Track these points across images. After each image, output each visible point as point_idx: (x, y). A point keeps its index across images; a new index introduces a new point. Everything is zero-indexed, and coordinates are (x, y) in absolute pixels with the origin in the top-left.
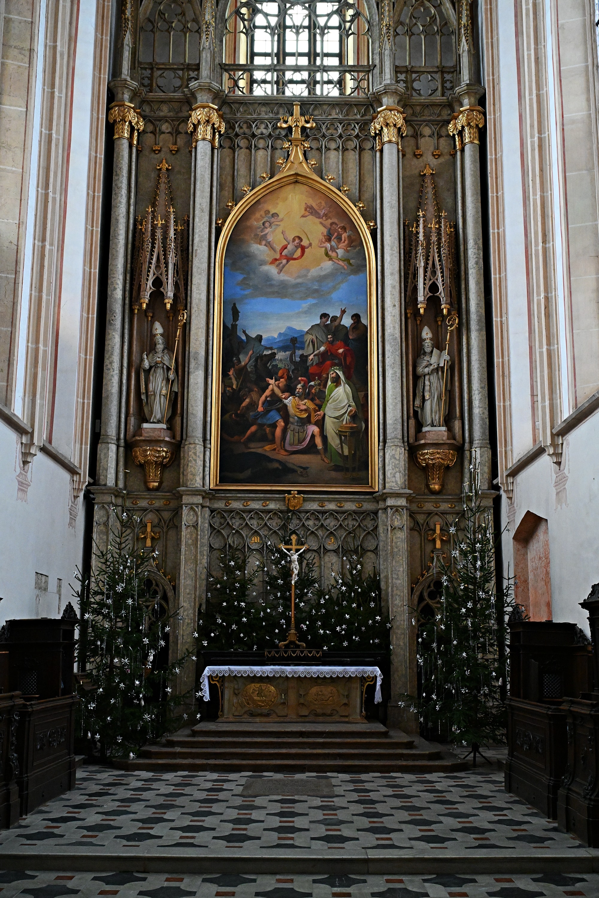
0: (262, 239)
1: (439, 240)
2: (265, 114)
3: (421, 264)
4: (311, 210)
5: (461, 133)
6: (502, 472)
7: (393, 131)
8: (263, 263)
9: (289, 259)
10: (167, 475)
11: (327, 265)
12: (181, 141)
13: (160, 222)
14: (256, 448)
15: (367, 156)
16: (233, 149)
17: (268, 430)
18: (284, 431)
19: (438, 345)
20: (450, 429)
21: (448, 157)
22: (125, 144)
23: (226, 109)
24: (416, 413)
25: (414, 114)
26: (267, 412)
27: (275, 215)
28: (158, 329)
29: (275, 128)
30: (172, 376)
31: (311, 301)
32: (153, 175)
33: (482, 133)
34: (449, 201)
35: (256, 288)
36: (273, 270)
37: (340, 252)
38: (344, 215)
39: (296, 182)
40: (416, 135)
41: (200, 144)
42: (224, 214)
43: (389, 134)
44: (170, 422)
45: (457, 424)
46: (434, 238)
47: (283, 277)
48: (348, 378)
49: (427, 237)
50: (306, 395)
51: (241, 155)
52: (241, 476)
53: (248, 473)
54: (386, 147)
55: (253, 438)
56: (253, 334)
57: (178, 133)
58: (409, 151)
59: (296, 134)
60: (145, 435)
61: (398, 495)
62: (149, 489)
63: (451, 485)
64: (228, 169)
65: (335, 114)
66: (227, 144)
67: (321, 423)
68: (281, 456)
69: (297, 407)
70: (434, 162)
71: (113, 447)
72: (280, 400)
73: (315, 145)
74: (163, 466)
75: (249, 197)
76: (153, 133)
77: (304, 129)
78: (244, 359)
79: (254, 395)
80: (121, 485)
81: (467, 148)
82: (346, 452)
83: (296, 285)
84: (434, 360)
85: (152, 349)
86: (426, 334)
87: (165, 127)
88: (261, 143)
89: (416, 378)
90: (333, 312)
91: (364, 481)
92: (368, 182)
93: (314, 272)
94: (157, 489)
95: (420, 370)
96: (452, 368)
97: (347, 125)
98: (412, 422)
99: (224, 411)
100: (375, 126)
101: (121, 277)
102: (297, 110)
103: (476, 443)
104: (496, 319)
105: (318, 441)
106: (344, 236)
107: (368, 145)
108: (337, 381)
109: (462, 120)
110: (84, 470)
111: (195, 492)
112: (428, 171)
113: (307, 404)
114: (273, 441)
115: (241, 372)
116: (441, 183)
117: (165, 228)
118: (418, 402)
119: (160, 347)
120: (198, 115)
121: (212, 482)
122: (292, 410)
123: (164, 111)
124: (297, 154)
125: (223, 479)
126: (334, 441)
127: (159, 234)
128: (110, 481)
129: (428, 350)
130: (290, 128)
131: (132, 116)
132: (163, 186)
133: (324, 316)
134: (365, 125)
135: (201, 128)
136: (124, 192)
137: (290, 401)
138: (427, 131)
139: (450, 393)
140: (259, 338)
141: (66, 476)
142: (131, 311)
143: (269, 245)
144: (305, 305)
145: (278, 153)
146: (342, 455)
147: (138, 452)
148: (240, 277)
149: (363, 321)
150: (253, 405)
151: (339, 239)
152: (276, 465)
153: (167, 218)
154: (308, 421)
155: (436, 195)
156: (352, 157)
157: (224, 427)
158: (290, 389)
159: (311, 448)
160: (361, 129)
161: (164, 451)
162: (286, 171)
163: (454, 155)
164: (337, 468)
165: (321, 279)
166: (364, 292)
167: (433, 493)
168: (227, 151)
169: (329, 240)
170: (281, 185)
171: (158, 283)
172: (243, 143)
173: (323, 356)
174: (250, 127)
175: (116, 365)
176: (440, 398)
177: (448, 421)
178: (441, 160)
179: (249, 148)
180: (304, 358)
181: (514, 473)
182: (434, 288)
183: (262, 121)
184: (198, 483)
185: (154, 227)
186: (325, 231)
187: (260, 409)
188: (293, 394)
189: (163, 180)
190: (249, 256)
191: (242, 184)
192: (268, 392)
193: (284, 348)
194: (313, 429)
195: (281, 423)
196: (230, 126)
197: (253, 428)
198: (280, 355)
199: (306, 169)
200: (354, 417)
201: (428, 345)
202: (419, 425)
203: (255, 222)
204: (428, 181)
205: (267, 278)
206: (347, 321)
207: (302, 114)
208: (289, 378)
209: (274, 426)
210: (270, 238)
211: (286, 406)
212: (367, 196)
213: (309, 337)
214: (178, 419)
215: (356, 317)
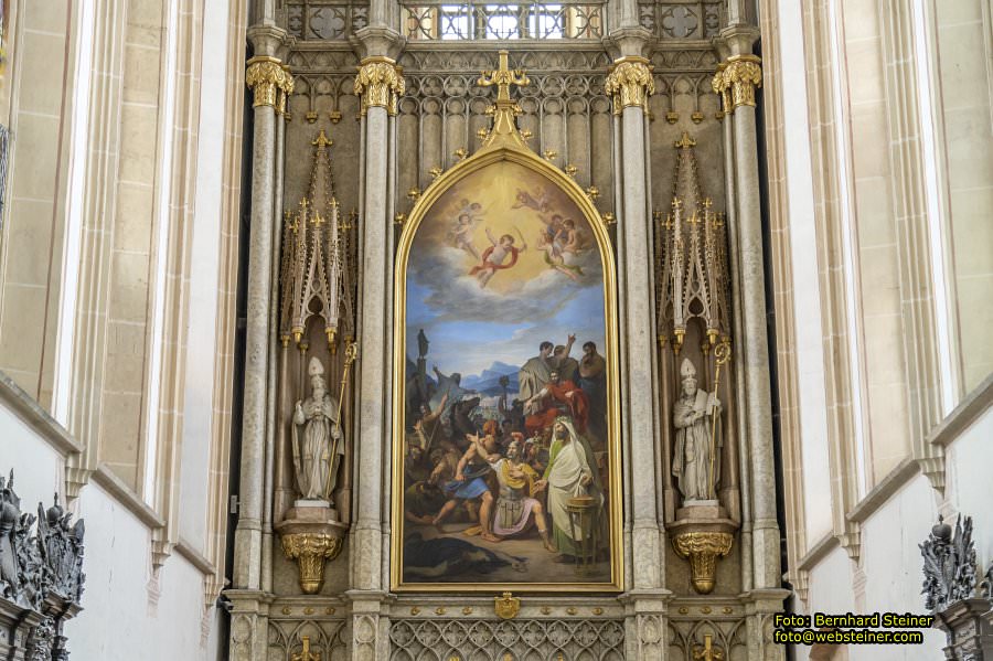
0: (457, 240)
1: (702, 239)
2: (457, 65)
3: (678, 273)
4: (525, 199)
5: (730, 90)
6: (794, 565)
7: (637, 90)
8: (459, 273)
9: (496, 267)
10: (331, 571)
11: (549, 276)
12: (345, 105)
13: (318, 221)
14: (454, 532)
15: (601, 121)
16: (416, 114)
17: (470, 507)
18: (493, 507)
19: (704, 384)
20: (722, 504)
21: (713, 122)
22: (269, 112)
23: (405, 61)
24: (675, 480)
25: (664, 63)
26: (468, 481)
27: (475, 206)
28: (317, 367)
29: (474, 85)
30: (336, 433)
31: (528, 325)
32: (307, 153)
33: (758, 93)
34: (716, 182)
35: (451, 308)
36: (473, 283)
37: (567, 256)
38: (570, 204)
39: (505, 160)
40: (669, 92)
41: (373, 113)
42: (406, 207)
43: (631, 95)
44: (334, 495)
45: (732, 495)
46: (695, 237)
47: (489, 292)
48: (580, 432)
49: (686, 235)
50: (524, 457)
51: (428, 123)
52: (433, 572)
53: (442, 568)
54: (627, 112)
55: (448, 518)
56: (448, 373)
57: (341, 94)
58: (658, 114)
59: (504, 95)
60: (301, 517)
61: (651, 597)
62: (305, 593)
63: (726, 581)
64: (410, 145)
65: (556, 65)
66: (407, 108)
67: (543, 497)
68: (489, 543)
69: (510, 474)
70: (693, 129)
71: (256, 535)
72: (486, 464)
73: (528, 107)
74: (325, 560)
75: (440, 182)
76: (307, 94)
77: (513, 87)
78: (436, 407)
79: (450, 458)
80: (267, 587)
81: (739, 112)
82: (579, 537)
83: (506, 304)
84: (698, 406)
85: (307, 394)
86: (688, 369)
87: (323, 86)
88: (455, 107)
89: (674, 430)
90: (560, 340)
91: (605, 576)
92: (603, 157)
93: (531, 285)
94: (317, 592)
95: (680, 420)
96: (724, 416)
97: (572, 79)
98: (670, 492)
99: (409, 481)
100: (611, 83)
101: (266, 298)
102: (504, 61)
103: (759, 522)
104: (781, 352)
105: (540, 521)
106: (572, 233)
107: (602, 107)
108: (564, 437)
109: (730, 73)
110: (219, 569)
111: (370, 597)
112: (686, 142)
113: (523, 469)
114: (477, 522)
115: (433, 427)
116: (704, 158)
117: (326, 227)
118: (677, 465)
119: (319, 392)
120: (369, 72)
121: (393, 582)
122: (502, 479)
123: (322, 64)
124: (504, 120)
125: (408, 577)
126: (562, 522)
127: (317, 236)
128: (253, 584)
129: (690, 391)
130: (495, 87)
131: (279, 76)
132: (321, 169)
133: (546, 345)
134: (597, 80)
135: (372, 91)
136: (268, 179)
137: (499, 466)
138: (683, 86)
139: (722, 451)
140: (457, 378)
141: (197, 577)
142: (280, 342)
143: (468, 248)
144: (518, 332)
145: (479, 119)
146: (572, 541)
147: (292, 543)
148: (428, 292)
149: (601, 352)
150: (449, 472)
151: (565, 238)
152: (481, 556)
153: (327, 214)
154: (525, 492)
155: (697, 175)
156: (581, 123)
157: (410, 504)
158: (499, 449)
159: (530, 532)
160: (592, 85)
161: (326, 538)
162: (490, 144)
163: (721, 119)
164: (566, 559)
165: (541, 295)
166: (599, 311)
167: (701, 592)
168: (408, 119)
169: (550, 239)
170: (484, 164)
171: (316, 305)
172: (429, 107)
173: (546, 403)
174: (439, 84)
175: (260, 420)
176: (707, 459)
177: (719, 490)
178: (704, 126)
179: (439, 113)
180: (518, 405)
181: (808, 566)
182: (696, 306)
183: (456, 76)
184: (373, 584)
185: (310, 227)
186: (545, 227)
187: (459, 477)
188: (504, 456)
189: (321, 160)
190: (441, 264)
191: (429, 162)
192: (469, 454)
193: (491, 392)
194: (532, 504)
195: (488, 497)
196: (413, 83)
197: (450, 505)
198: (487, 402)
199: (517, 143)
200: (589, 487)
201: (689, 384)
202: (680, 498)
203: (448, 216)
204: (687, 156)
205: (466, 295)
206: (577, 353)
207: (511, 67)
208: (498, 434)
209: (478, 500)
210: (470, 239)
211: (494, 473)
212: (601, 178)
213: (524, 376)
214: (345, 493)
215: (590, 347)
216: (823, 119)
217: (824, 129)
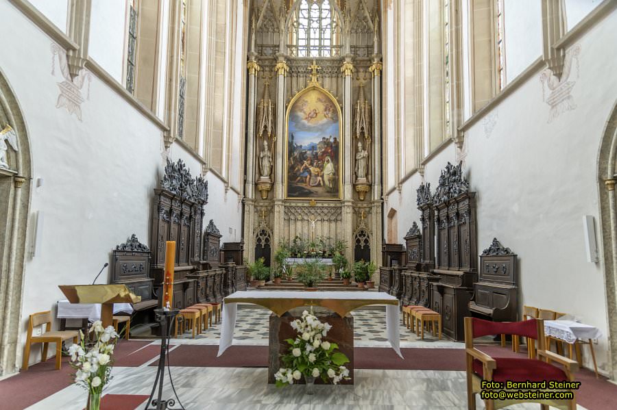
0: (302, 110)
1: (365, 112)
2: (302, 64)
3: (358, 120)
4: (319, 100)
5: (374, 71)
6: (384, 194)
7: (349, 71)
8: (302, 119)
9: (311, 118)
10: (270, 194)
11: (325, 120)
12: (273, 74)
13: (266, 105)
14: (300, 185)
15: (340, 79)
16: (291, 77)
17: (304, 179)
18: (310, 179)
19: (364, 149)
20: (367, 179)
21: (369, 80)
22: (253, 76)
23: (289, 62)
24: (355, 173)
25: (357, 64)
26: (304, 172)
27: (307, 101)
28: (266, 143)
29: (307, 69)
30: (271, 160)
31: (319, 133)
32: (263, 87)
33: (381, 72)
34: (369, 97)
35: (300, 128)
36: (305, 122)
37: (330, 115)
39: (314, 89)
40: (358, 72)
41: (280, 76)
42: (288, 102)
43: (348, 72)
44: (270, 175)
45: (370, 177)
46: (363, 111)
47: (310, 124)
48: (332, 160)
49: (361, 110)
50: (318, 166)
51: (294, 79)
52: (295, 195)
53: (297, 193)
54: (347, 77)
55: (299, 181)
56: (299, 145)
57: (272, 71)
58: (355, 78)
59: (314, 72)
60: (262, 181)
61: (349, 201)
62: (263, 199)
63: (367, 198)
64: (290, 85)
65: (328, 64)
66: (289, 75)
67: (322, 176)
68: (309, 188)
69: (314, 171)
70: (364, 82)
71: (251, 185)
72: (308, 168)
73: (321, 75)
74: (268, 191)
75: (297, 95)
76: (263, 71)
77: (317, 70)
78: (296, 154)
79: (299, 167)
80: (254, 197)
81: (376, 77)
82: (331, 186)
83: (314, 127)
84: (362, 154)
85: (263, 150)
86: (360, 145)
87: (267, 69)
88: (302, 75)
89: (356, 160)
90: (327, 137)
91: (337, 196)
92: (340, 89)
93: (320, 122)
94: (266, 199)
95: (357, 158)
96: (368, 157)
97: (332, 68)
98: (354, 176)
99: (289, 172)
100: (342, 69)
101: (252, 127)
102: (314, 62)
103: (376, 183)
104: (384, 141)
105: (321, 182)
106: (331, 109)
107: (340, 75)
108: (328, 161)
109: (374, 67)
110: (242, 193)
111: (279, 200)
112: (362, 85)
113: (317, 170)
114: (306, 183)
115: (295, 158)
116: (366, 89)
117: (268, 107)
118: (356, 169)
119: (266, 150)
120: (279, 65)
121: (285, 197)
122: (312, 172)
123: (267, 63)
124: (314, 79)
125: (289, 196)
126: (327, 183)
127: (265, 109)
128: (250, 197)
129: (360, 150)
130: (312, 70)
131: (256, 66)
132: (267, 91)
133: (324, 138)
134: (339, 68)
135: (280, 70)
136: (253, 94)
137: (312, 169)
138: (361, 70)
139: (368, 166)
140: (301, 146)
141: (236, 195)
142: (256, 136)
143: (305, 113)
144: (317, 134)
145: (307, 79)
146: (329, 187)
147: (259, 186)
148: (294, 124)
149: (338, 140)
150: (299, 170)
151: (329, 110)
152: (307, 191)
153: (268, 103)
154: (318, 175)
155: (364, 94)
156: (334, 80)
157: (289, 178)
158: (312, 164)
159: (319, 185)
161: (268, 186)
162: (310, 85)
163: (371, 79)
164: (328, 192)
165: (323, 125)
166: (338, 129)
167: (361, 200)
168: (289, 78)
169: (326, 110)
170: (309, 90)
171: (265, 127)
172: (295, 75)
173: (323, 153)
174: (297, 69)
175: (252, 156)
176: (364, 168)
177: (367, 175)
178: (366, 81)
179: (297, 77)
180: (317, 153)
181: (388, 195)
182: (362, 128)
183: (302, 66)
184: (280, 198)
185: (264, 106)
186: (324, 108)
187: (301, 171)
188: (313, 166)
189: (267, 89)
190: (297, 117)
191: (294, 90)
192: (304, 165)
193: (309, 150)
194: (320, 178)
195: (309, 176)
196: (291, 69)
197: (299, 178)
198: (309, 152)
199: (318, 85)
200: (334, 174)
201: (360, 149)
202: (357, 177)
203: (299, 104)
204: (362, 88)
205: (304, 125)
206: (332, 140)
207: (317, 64)
208: (311, 161)
209: (306, 177)
210: (305, 110)
211: (310, 170)
212: (339, 94)
213: (318, 146)
214: (273, 175)
215: (335, 139)
216: (398, 79)
217: (398, 82)
